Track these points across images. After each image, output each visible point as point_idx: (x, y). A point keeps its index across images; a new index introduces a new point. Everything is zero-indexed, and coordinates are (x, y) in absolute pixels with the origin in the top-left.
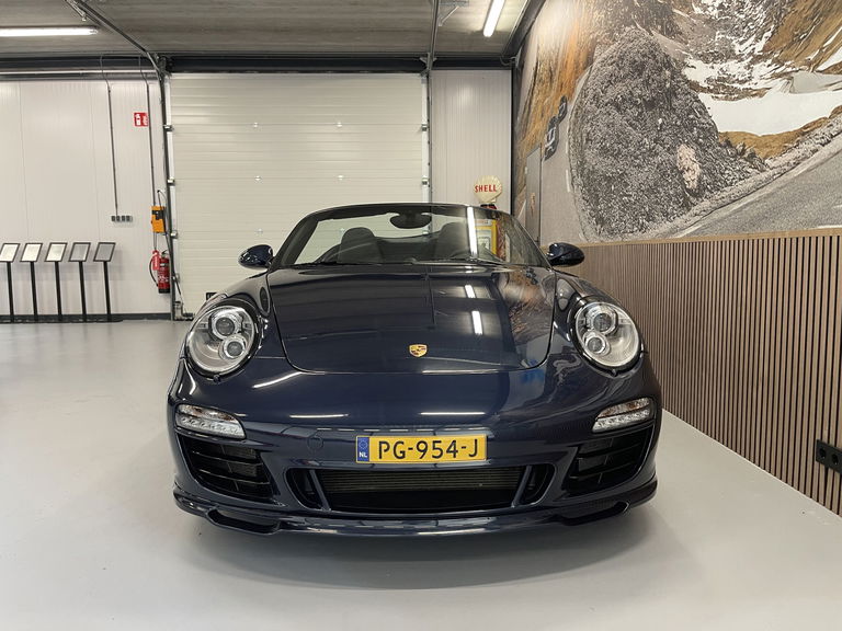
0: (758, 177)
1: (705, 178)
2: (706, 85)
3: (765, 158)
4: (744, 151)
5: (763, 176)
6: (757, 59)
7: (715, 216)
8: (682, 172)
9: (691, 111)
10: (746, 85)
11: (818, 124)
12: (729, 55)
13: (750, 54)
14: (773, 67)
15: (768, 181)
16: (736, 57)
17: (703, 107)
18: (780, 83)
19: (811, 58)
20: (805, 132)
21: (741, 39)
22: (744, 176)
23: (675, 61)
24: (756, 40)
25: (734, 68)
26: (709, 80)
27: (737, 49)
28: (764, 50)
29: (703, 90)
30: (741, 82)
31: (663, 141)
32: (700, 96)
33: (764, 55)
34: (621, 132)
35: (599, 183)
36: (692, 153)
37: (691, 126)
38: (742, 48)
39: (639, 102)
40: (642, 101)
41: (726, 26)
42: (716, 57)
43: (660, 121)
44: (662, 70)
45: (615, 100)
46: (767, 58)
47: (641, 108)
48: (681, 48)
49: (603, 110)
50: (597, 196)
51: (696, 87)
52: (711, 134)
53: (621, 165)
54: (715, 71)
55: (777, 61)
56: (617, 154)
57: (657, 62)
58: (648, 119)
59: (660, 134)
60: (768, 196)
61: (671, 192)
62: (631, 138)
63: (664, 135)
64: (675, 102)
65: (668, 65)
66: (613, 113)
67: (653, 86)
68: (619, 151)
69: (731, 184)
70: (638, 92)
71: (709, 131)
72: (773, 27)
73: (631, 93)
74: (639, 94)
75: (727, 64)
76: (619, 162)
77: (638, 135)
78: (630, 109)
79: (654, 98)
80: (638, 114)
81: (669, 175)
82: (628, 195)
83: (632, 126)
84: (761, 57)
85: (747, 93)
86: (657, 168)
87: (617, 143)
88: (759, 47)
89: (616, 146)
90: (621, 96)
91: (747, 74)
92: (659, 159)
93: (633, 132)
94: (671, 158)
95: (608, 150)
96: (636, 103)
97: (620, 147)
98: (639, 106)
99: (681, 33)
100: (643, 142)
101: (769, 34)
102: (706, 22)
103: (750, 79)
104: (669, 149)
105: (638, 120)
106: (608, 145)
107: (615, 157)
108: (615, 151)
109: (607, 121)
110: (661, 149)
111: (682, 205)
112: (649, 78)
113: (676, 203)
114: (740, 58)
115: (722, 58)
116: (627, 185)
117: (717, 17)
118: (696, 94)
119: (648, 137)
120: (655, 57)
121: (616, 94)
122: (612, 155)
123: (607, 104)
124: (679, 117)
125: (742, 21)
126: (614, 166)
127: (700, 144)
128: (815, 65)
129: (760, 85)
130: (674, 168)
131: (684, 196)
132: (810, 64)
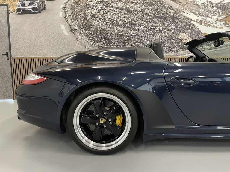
2: (195, 20)
8: (182, 40)
9: (187, 25)
12: (208, 16)
13: (216, 19)
14: (225, 24)
16: (210, 18)
17: (194, 25)
21: (212, 14)
23: (177, 9)
24: (219, 17)
25: (208, 19)
26: (196, 19)
27: (210, 16)
28: (222, 19)
29: (193, 21)
30: (212, 24)
31: (169, 30)
32: (192, 22)
33: (222, 21)
34: (133, 21)
35: (110, 36)
36: (188, 36)
37: (188, 29)
38: (213, 16)
39: (150, 14)
40: (152, 15)
41: (205, 9)
42: (200, 15)
43: (167, 24)
44: (167, 9)
45: (126, 9)
46: (223, 22)
47: (152, 17)
48: (180, 6)
49: (113, 9)
50: (108, 40)
51: (190, 19)
52: (198, 33)
53: (133, 32)
54: (200, 18)
55: (226, 23)
56: (130, 28)
57: (164, 6)
58: (158, 21)
59: (167, 27)
60: (223, 50)
61: (175, 44)
62: (143, 24)
63: (170, 28)
64: (176, 20)
65: (172, 9)
66: (124, 13)
67: (161, 12)
68: (132, 27)
69: (208, 46)
70: (148, 11)
71: (197, 32)
72: (225, 16)
73: (143, 10)
74: (149, 12)
75: (206, 18)
76: (132, 31)
77: (149, 24)
78: (142, 15)
79: (162, 16)
80: (149, 18)
81: (173, 40)
82: (141, 43)
83: (144, 21)
84: (220, 21)
85: (215, 27)
86: (165, 37)
87: (129, 24)
88: (220, 18)
89: (128, 25)
90: (133, 9)
91: (215, 23)
92: (167, 34)
93: (145, 23)
94: (175, 35)
95: (120, 25)
96: (147, 14)
97: (133, 26)
98: (150, 16)
99: (180, 2)
100: (154, 27)
101: (224, 17)
102: (196, 5)
103: (216, 24)
104: (173, 33)
105: (149, 20)
106: (120, 23)
107: (128, 28)
108: (128, 26)
109: (118, 14)
110: (168, 32)
111: (183, 49)
112: (158, 9)
113: (178, 48)
114: (212, 18)
115: (203, 16)
116: (139, 39)
117: (201, 5)
118: (190, 21)
119: (158, 27)
120: (163, 4)
121: (127, 7)
122: (124, 27)
123: (118, 8)
124: (179, 25)
125: (213, 11)
126: (127, 31)
127: (192, 34)
129: (220, 26)
130: (177, 38)
131: (184, 46)
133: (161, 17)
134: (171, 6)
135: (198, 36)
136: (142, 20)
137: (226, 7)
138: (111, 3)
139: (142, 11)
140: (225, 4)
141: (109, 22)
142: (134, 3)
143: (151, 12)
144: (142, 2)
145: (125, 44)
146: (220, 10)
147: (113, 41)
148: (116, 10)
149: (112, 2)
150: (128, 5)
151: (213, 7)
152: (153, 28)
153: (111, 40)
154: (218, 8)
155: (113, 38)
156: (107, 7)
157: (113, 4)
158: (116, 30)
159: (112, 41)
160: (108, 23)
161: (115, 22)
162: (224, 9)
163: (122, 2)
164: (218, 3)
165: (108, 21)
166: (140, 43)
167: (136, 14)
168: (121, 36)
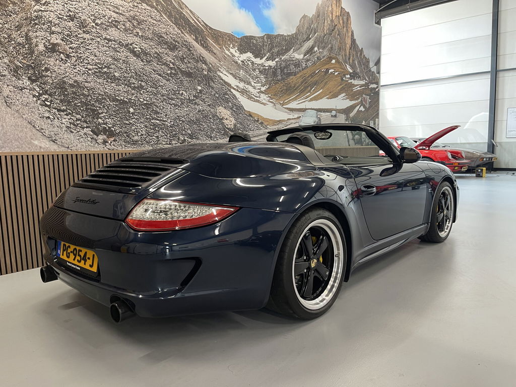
0: (265, 130)
1: (238, 125)
2: (235, 87)
3: (267, 125)
4: (258, 121)
6: (262, 92)
8: (222, 119)
9: (227, 94)
10: (258, 99)
12: (249, 83)
13: (259, 89)
16: (252, 86)
17: (235, 96)
18: (271, 104)
21: (255, 81)
22: (260, 129)
23: (212, 65)
24: (262, 86)
26: (237, 86)
27: (253, 84)
29: (234, 89)
30: (255, 96)
31: (204, 99)
32: (232, 90)
33: (265, 92)
34: (144, 74)
35: (97, 101)
36: (229, 112)
37: (227, 101)
38: (256, 85)
39: (172, 66)
40: (176, 67)
41: (246, 72)
42: (241, 80)
43: (199, 88)
44: (198, 61)
45: (127, 45)
46: (266, 94)
47: (175, 71)
48: (216, 61)
49: (99, 40)
50: (94, 111)
51: (229, 85)
52: (241, 109)
53: (144, 97)
55: (270, 97)
56: (138, 88)
57: (193, 55)
58: (186, 80)
59: (200, 95)
61: (213, 127)
62: (161, 84)
63: (204, 97)
64: (212, 84)
65: (206, 64)
66: (123, 54)
67: (189, 65)
68: (141, 87)
69: (253, 130)
70: (169, 59)
71: (239, 107)
73: (159, 55)
74: (170, 61)
75: (248, 86)
76: (141, 94)
77: (171, 85)
78: (158, 64)
79: (192, 73)
80: (171, 73)
81: (210, 118)
82: (161, 120)
83: (162, 77)
85: (258, 101)
86: (199, 111)
87: (136, 79)
88: (263, 89)
89: (134, 81)
90: (140, 48)
91: (258, 95)
92: (200, 107)
93: (164, 81)
94: (212, 110)
95: (118, 79)
96: (168, 65)
97: (143, 84)
98: (171, 68)
99: (215, 54)
100: (181, 92)
101: (267, 87)
102: (235, 62)
103: (259, 97)
104: (209, 105)
105: (171, 77)
106: (117, 74)
107: (134, 88)
108: (134, 84)
109: (111, 54)
110: (201, 102)
111: (224, 134)
112: (184, 58)
113: (218, 132)
114: (254, 88)
115: (245, 82)
116: (157, 113)
117: (241, 64)
118: (229, 88)
119: (186, 91)
120: (190, 51)
121: (130, 42)
122: (126, 85)
123: (109, 40)
124: (217, 93)
125: (255, 75)
126: (133, 94)
127: (234, 111)
128: (282, 105)
129: (264, 101)
130: (214, 116)
131: (225, 130)
132: (281, 104)
133: (189, 75)
134: (203, 58)
135: (241, 115)
136: (160, 75)
137: (268, 72)
138: (94, 24)
139: (159, 57)
141: (93, 69)
142: (142, 36)
143: (173, 61)
144: (157, 39)
145: (131, 122)
146: (263, 76)
147: (104, 114)
148: (107, 43)
149: (97, 24)
150: (131, 39)
151: (255, 70)
152: (179, 93)
153: (100, 111)
154: (260, 72)
155: (104, 107)
156: (84, 32)
157: (98, 27)
158: (110, 88)
159: (102, 113)
160: (90, 70)
161: (105, 70)
162: (267, 75)
163: (118, 29)
165: (89, 67)
166: (158, 120)
167: (147, 60)
168: (121, 104)
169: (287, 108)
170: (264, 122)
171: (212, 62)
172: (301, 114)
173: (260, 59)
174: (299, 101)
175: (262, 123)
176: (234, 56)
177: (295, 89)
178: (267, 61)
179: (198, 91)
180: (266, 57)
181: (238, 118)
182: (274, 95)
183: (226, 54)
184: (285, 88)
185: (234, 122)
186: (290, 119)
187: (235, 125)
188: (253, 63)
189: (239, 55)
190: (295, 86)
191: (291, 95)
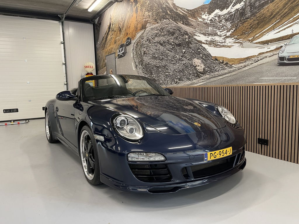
0: (230, 70)
1: (206, 69)
2: (205, 42)
3: (232, 64)
4: (223, 62)
5: (232, 69)
6: (228, 37)
7: (212, 80)
8: (196, 67)
9: (199, 49)
10: (223, 44)
11: (254, 56)
12: (216, 34)
13: (224, 35)
14: (235, 40)
15: (234, 71)
16: (219, 36)
17: (205, 48)
18: (237, 45)
19: (250, 39)
20: (248, 59)
21: (220, 31)
22: (224, 69)
23: (190, 33)
24: (227, 32)
25: (217, 38)
26: (206, 41)
27: (219, 33)
28: (231, 35)
29: (204, 43)
30: (221, 43)
31: (186, 57)
32: (203, 45)
33: (231, 36)
34: (164, 52)
35: (152, 68)
36: (200, 61)
37: (199, 53)
38: (221, 33)
39: (173, 44)
40: (174, 43)
41: (213, 26)
42: (209, 35)
43: (184, 50)
44: (184, 35)
45: (159, 42)
47: (174, 46)
48: (192, 30)
51: (201, 42)
52: (208, 56)
53: (164, 63)
54: (209, 38)
55: (236, 38)
57: (181, 33)
58: (178, 49)
59: (184, 55)
60: (234, 75)
61: (191, 72)
62: (169, 55)
63: (186, 55)
64: (191, 46)
65: (187, 34)
66: (158, 46)
67: (179, 40)
68: (163, 59)
69: (218, 71)
70: (172, 41)
72: (234, 29)
75: (214, 37)
77: (173, 54)
78: (168, 45)
79: (181, 43)
80: (172, 47)
81: (189, 67)
82: (169, 72)
84: (229, 37)
85: (223, 46)
86: (183, 65)
88: (228, 34)
89: (161, 56)
90: (163, 41)
91: (223, 41)
93: (170, 53)
94: (190, 62)
95: (157, 58)
97: (163, 57)
98: (172, 45)
99: (192, 25)
101: (233, 31)
102: (204, 24)
103: (225, 42)
104: (189, 59)
105: (173, 49)
106: (156, 56)
107: (161, 60)
108: (161, 58)
109: (155, 48)
110: (185, 59)
111: (196, 76)
113: (193, 76)
114: (220, 36)
115: (212, 35)
116: (168, 69)
117: (209, 23)
118: (201, 44)
119: (178, 55)
120: (180, 31)
121: (160, 40)
122: (159, 59)
124: (193, 50)
125: (221, 26)
126: (160, 63)
127: (204, 59)
128: (251, 41)
129: (229, 44)
130: (191, 65)
131: (197, 73)
132: (249, 41)
133: (179, 45)
134: (186, 32)
135: (208, 61)
136: (168, 50)
137: (234, 16)
139: (168, 42)
140: (234, 13)
146: (229, 23)
148: (154, 44)
150: (160, 38)
151: (221, 21)
152: (175, 57)
154: (226, 20)
155: (153, 70)
156: (150, 43)
158: (155, 62)
161: (154, 55)
162: (233, 20)
163: (157, 37)
164: (226, 14)
165: (151, 56)
166: (168, 73)
167: (165, 46)
168: (157, 68)
169: (259, 43)
170: (228, 62)
171: (190, 32)
172: (282, 44)
173: (226, 9)
174: (279, 28)
175: (227, 64)
176: (204, 19)
177: (273, 17)
178: (234, 6)
179: (183, 53)
180: (233, 4)
181: (207, 64)
182: (241, 35)
183: (199, 21)
184: (257, 22)
185: (203, 66)
186: (263, 53)
187: (204, 69)
188: (219, 16)
189: (209, 16)
190: (272, 14)
191: (266, 27)
